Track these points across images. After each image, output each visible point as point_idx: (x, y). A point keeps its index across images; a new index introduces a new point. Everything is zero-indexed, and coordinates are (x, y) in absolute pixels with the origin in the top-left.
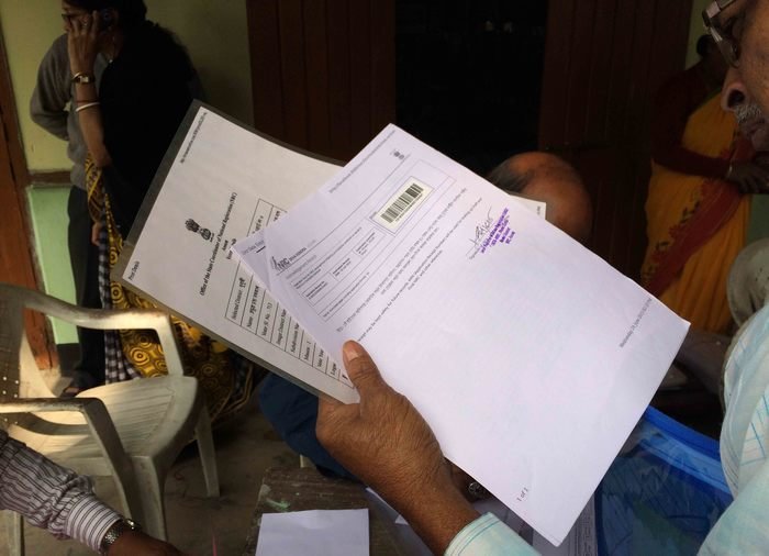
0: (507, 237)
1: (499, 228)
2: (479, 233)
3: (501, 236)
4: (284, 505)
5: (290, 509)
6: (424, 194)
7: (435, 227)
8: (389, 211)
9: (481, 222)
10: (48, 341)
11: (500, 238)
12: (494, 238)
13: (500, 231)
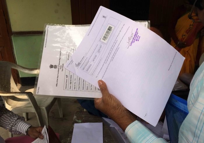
0: (138, 39)
1: (135, 36)
2: (129, 39)
3: (136, 39)
4: (80, 121)
5: (82, 122)
6: (113, 29)
7: (116, 40)
8: (104, 37)
9: (130, 36)
10: (18, 77)
11: (136, 40)
12: (134, 40)
13: (136, 37)
